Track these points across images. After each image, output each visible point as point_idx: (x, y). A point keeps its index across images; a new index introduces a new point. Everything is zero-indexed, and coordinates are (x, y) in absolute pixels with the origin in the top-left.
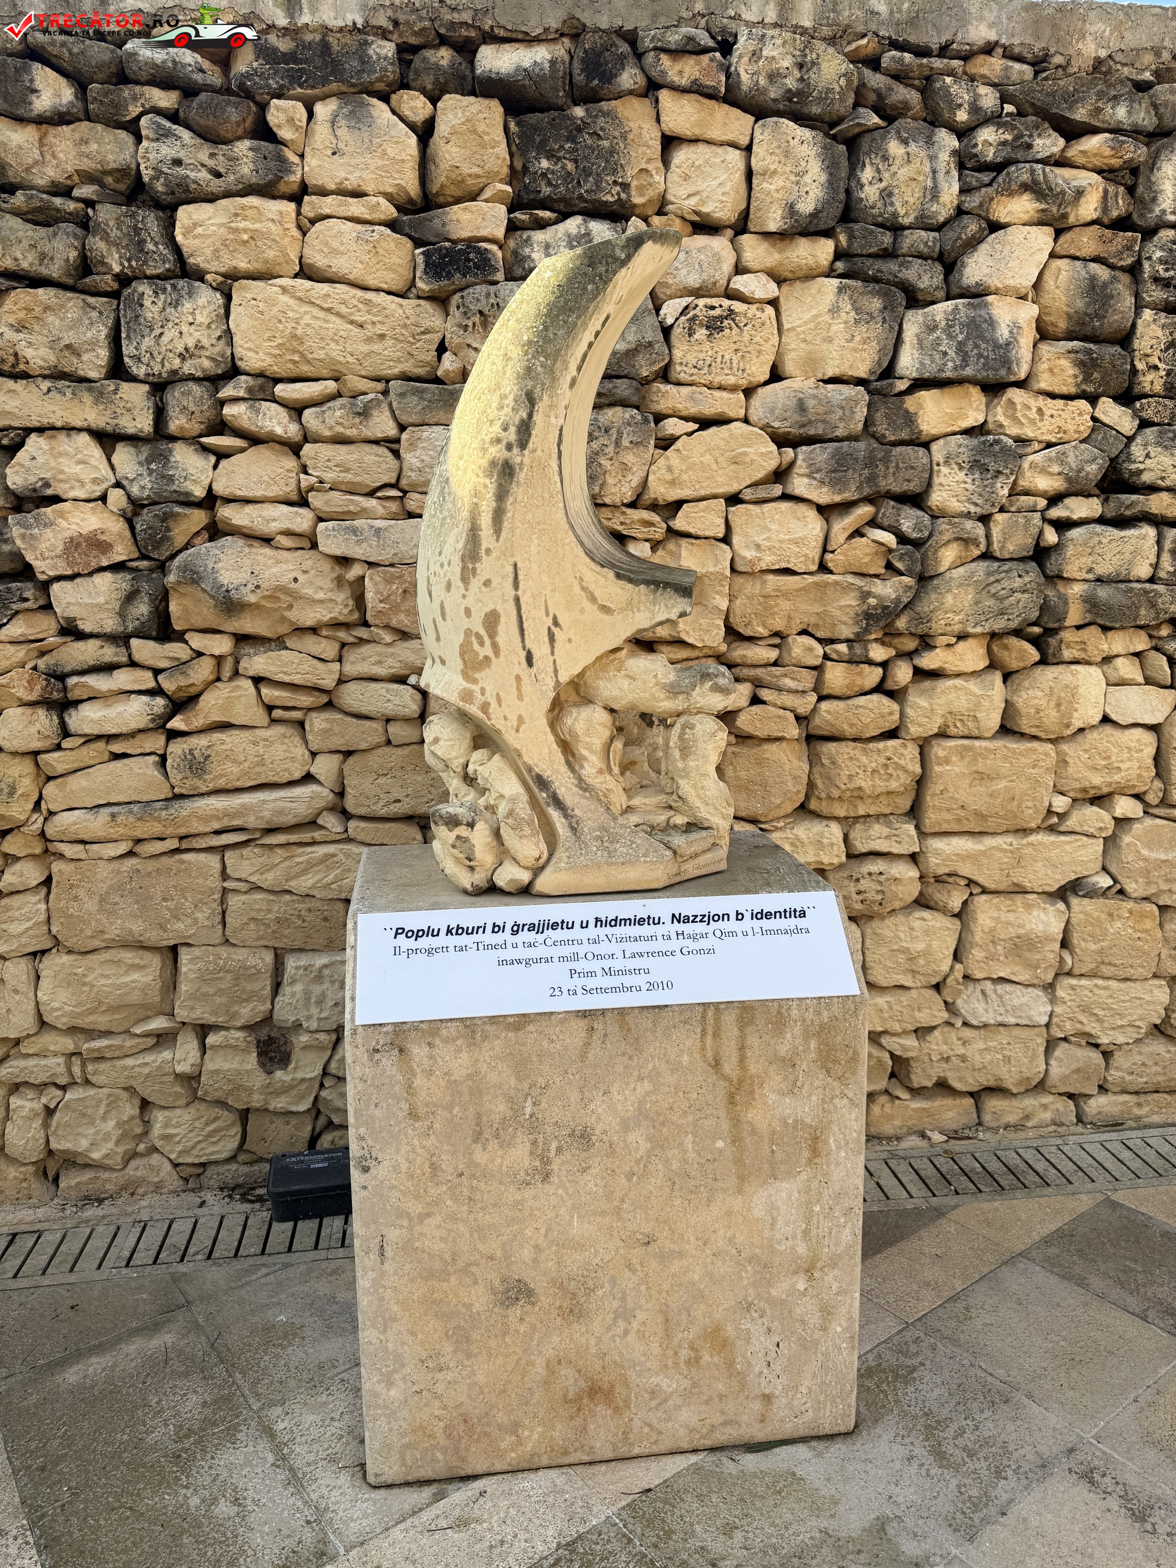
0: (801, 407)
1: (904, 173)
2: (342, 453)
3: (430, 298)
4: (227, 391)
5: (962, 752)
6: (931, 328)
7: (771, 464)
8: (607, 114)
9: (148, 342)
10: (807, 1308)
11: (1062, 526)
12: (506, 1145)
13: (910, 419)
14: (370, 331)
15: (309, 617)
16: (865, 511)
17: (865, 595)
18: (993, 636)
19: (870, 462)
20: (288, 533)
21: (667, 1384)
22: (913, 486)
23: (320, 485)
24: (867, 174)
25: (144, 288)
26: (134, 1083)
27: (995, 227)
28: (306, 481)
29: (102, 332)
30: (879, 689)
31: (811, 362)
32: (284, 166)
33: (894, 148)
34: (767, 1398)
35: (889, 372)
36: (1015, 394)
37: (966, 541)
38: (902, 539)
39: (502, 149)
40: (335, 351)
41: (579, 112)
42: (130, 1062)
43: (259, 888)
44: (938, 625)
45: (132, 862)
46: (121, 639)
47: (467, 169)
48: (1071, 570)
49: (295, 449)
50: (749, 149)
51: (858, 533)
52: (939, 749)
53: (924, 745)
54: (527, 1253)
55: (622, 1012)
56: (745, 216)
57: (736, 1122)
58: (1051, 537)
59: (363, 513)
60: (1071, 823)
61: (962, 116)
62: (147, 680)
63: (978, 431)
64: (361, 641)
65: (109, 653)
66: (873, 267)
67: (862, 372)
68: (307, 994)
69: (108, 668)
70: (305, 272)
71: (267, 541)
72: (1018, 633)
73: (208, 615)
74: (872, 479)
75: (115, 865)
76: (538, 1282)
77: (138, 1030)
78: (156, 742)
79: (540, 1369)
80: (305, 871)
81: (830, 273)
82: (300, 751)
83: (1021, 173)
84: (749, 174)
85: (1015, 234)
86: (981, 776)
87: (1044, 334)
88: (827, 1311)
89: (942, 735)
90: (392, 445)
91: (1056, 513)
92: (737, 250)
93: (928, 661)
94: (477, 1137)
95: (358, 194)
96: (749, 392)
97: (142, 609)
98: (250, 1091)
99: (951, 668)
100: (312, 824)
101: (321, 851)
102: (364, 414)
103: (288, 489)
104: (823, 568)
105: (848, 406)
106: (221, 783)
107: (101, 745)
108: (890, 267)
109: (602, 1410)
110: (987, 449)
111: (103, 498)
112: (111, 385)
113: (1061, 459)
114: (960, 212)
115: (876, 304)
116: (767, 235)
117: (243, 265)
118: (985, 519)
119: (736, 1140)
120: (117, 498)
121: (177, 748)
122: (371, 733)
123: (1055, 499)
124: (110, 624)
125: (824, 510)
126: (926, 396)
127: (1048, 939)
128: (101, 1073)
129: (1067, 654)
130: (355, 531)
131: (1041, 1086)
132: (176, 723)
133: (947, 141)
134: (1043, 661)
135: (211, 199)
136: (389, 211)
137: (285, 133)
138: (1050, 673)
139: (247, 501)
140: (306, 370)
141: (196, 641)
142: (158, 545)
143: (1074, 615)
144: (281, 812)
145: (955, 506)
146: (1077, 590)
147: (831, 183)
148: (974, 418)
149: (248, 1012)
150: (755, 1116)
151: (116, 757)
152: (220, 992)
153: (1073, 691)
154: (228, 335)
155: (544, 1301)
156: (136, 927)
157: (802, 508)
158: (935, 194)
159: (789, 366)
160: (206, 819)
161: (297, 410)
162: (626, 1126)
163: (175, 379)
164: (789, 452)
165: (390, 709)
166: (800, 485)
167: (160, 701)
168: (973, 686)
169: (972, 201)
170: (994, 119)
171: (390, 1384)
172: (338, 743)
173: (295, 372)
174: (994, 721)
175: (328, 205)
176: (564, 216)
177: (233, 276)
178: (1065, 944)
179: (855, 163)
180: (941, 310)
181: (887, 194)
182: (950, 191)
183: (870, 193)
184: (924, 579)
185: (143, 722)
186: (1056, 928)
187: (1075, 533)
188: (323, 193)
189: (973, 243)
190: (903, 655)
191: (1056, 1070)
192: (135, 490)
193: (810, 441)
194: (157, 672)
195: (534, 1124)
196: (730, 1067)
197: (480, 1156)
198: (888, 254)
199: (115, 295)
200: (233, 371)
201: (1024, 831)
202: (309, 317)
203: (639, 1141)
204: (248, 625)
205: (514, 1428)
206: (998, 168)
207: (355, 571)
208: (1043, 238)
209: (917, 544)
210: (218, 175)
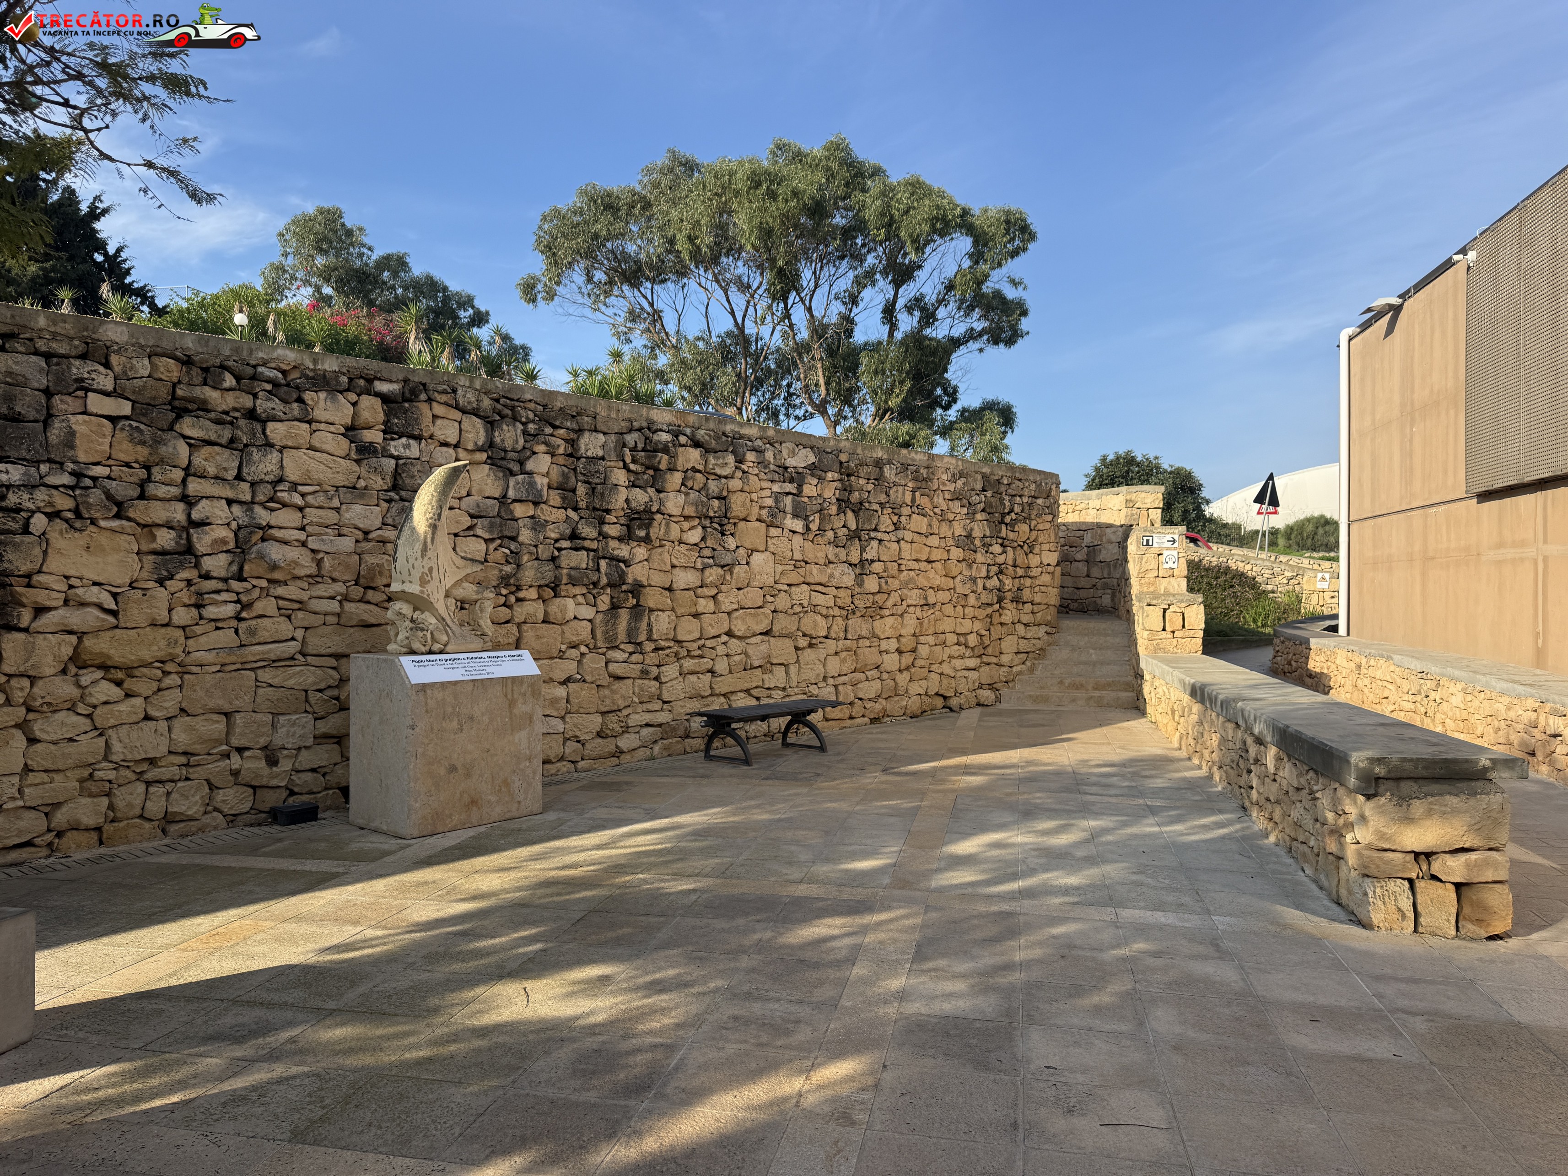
0: (478, 506)
1: (508, 435)
2: (321, 512)
3: (356, 461)
4: (280, 487)
5: (531, 629)
6: (518, 483)
7: (469, 524)
8: (417, 407)
9: (253, 468)
10: (529, 771)
11: (559, 550)
12: (451, 721)
13: (512, 512)
14: (334, 470)
15: (302, 572)
16: (499, 541)
17: (501, 571)
18: (540, 586)
19: (501, 525)
20: (297, 540)
21: (493, 798)
22: (513, 534)
23: (311, 524)
24: (497, 434)
25: (254, 449)
26: (210, 776)
27: (534, 453)
28: (305, 521)
29: (236, 464)
30: (504, 605)
31: (480, 491)
32: (308, 413)
33: (505, 427)
34: (519, 802)
35: (505, 496)
36: (542, 506)
37: (531, 553)
38: (512, 552)
39: (382, 414)
40: (321, 476)
41: (407, 405)
42: (210, 766)
43: (271, 686)
44: (523, 582)
45: (220, 674)
46: (225, 580)
47: (370, 420)
48: (563, 565)
49: (301, 509)
50: (460, 423)
51: (496, 549)
52: (525, 627)
53: (519, 625)
54: (456, 756)
55: (482, 680)
56: (459, 442)
57: (511, 712)
58: (556, 553)
59: (326, 534)
60: (567, 655)
61: (524, 420)
62: (234, 597)
63: (532, 517)
64: (318, 582)
65: (220, 585)
66: (500, 463)
67: (497, 496)
68: (288, 731)
69: (218, 592)
70: (311, 448)
71: (286, 543)
72: (547, 586)
73: (261, 571)
74: (501, 531)
75: (213, 675)
76: (459, 766)
77: (215, 751)
78: (234, 623)
79: (458, 795)
80: (291, 678)
81: (485, 463)
82: (291, 627)
83: (542, 438)
84: (461, 430)
85: (541, 456)
86: (538, 637)
87: (550, 487)
88: (534, 772)
89: (525, 622)
90: (337, 510)
91: (557, 545)
92: (456, 453)
93: (521, 595)
94: (444, 718)
95: (332, 424)
96: (460, 499)
97: (235, 568)
98: (262, 777)
99: (528, 597)
100: (292, 658)
101: (298, 669)
102: (331, 499)
103: (298, 524)
104: (486, 561)
105: (493, 506)
106: (262, 640)
107: (213, 624)
108: (504, 463)
109: (475, 809)
110: (536, 523)
111: (228, 524)
112: (236, 482)
113: (558, 528)
114: (524, 448)
115: (501, 474)
116: (466, 450)
117: (290, 444)
118: (536, 546)
119: (511, 718)
120: (234, 525)
121: (243, 626)
122: (319, 620)
123: (556, 541)
124: (223, 574)
125: (486, 541)
126: (517, 505)
127: (562, 698)
128: (194, 773)
129: (563, 594)
130: (322, 540)
131: (562, 759)
132: (244, 615)
133: (520, 427)
134: (555, 596)
135: (282, 421)
136: (343, 430)
137: (310, 402)
138: (558, 600)
139: (281, 528)
140: (309, 481)
141: (254, 582)
142: (246, 543)
143: (564, 581)
144: (284, 652)
145: (527, 541)
146: (565, 571)
147: (487, 436)
148: (531, 513)
149: (263, 741)
150: (516, 711)
151: (217, 628)
152: (252, 732)
153: (565, 606)
154: (282, 467)
155: (460, 771)
156: (221, 702)
157: (480, 540)
158: (517, 442)
159: (473, 492)
160: (254, 655)
161: (303, 495)
162: (483, 715)
163: (262, 481)
164: (475, 521)
165: (329, 609)
166: (479, 532)
167: (239, 606)
168: (534, 604)
169: (528, 445)
170: (533, 421)
171: (416, 802)
172: (306, 624)
173: (304, 481)
174: (541, 617)
175: (322, 426)
176: (400, 437)
177: (284, 447)
178: (568, 701)
179: (493, 430)
180: (520, 477)
181: (503, 441)
182: (521, 441)
183: (498, 440)
184: (518, 566)
185: (232, 614)
186: (565, 694)
187: (563, 552)
188: (320, 422)
189: (529, 458)
190: (512, 593)
191: (567, 751)
192: (241, 522)
193: (481, 517)
194: (238, 594)
195: (459, 714)
196: (509, 696)
197: (444, 725)
198: (503, 459)
199: (241, 450)
200: (281, 480)
201: (552, 658)
202: (313, 464)
203: (486, 719)
204: (277, 575)
205: (450, 816)
206: (535, 436)
207: (321, 555)
208: (548, 458)
209: (517, 553)
210: (285, 413)
